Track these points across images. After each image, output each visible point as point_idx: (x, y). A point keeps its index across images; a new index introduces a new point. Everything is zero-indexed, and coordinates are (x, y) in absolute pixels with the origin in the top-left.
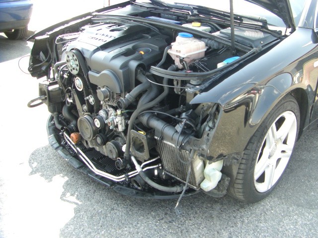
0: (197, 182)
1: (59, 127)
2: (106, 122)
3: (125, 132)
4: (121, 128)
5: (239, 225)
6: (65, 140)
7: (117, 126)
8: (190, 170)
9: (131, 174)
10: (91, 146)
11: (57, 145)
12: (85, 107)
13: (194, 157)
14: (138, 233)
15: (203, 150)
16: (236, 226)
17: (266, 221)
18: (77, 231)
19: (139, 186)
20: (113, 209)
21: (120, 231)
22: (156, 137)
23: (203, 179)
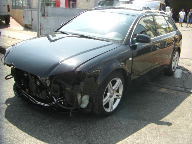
0: (79, 104)
1: (20, 87)
2: (42, 82)
3: (50, 86)
4: (48, 85)
5: (97, 124)
6: (22, 93)
7: (47, 84)
8: (76, 99)
9: (52, 103)
10: (34, 95)
11: (18, 96)
12: (33, 77)
13: (78, 93)
14: (55, 127)
15: (80, 89)
16: (96, 125)
17: (109, 123)
18: (29, 126)
19: (55, 108)
20: (44, 119)
21: (47, 126)
22: (63, 87)
23: (81, 103)
